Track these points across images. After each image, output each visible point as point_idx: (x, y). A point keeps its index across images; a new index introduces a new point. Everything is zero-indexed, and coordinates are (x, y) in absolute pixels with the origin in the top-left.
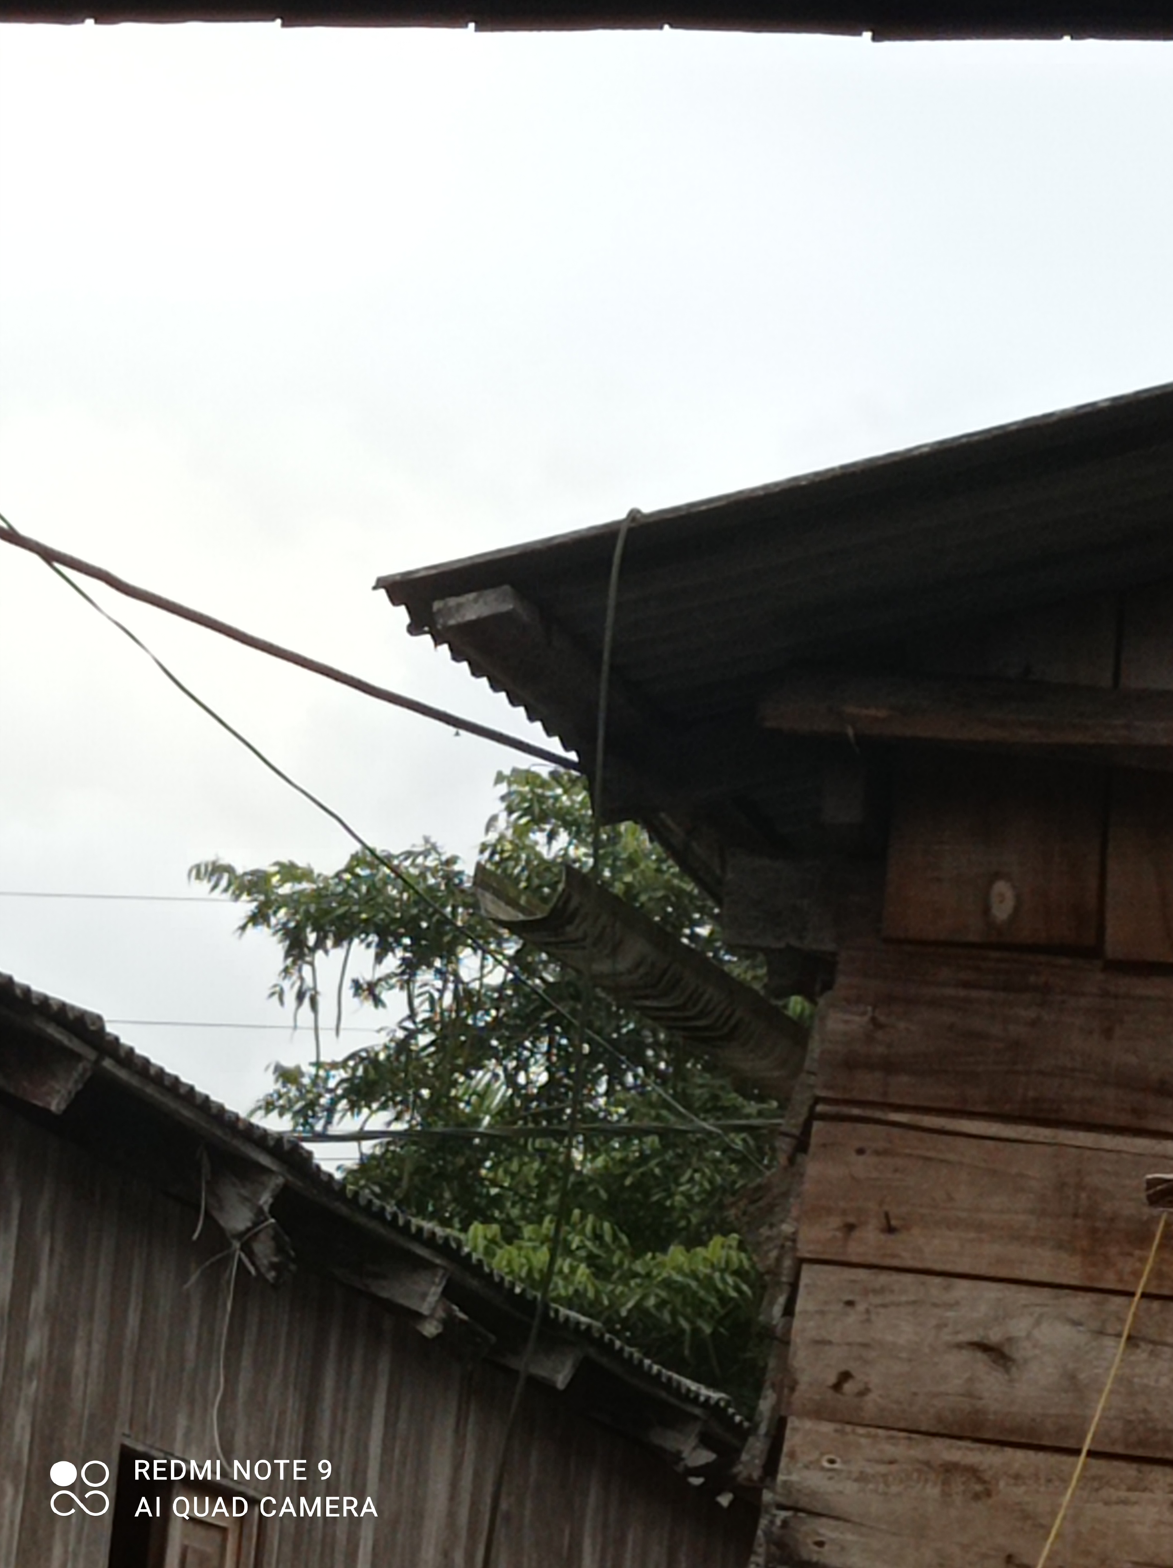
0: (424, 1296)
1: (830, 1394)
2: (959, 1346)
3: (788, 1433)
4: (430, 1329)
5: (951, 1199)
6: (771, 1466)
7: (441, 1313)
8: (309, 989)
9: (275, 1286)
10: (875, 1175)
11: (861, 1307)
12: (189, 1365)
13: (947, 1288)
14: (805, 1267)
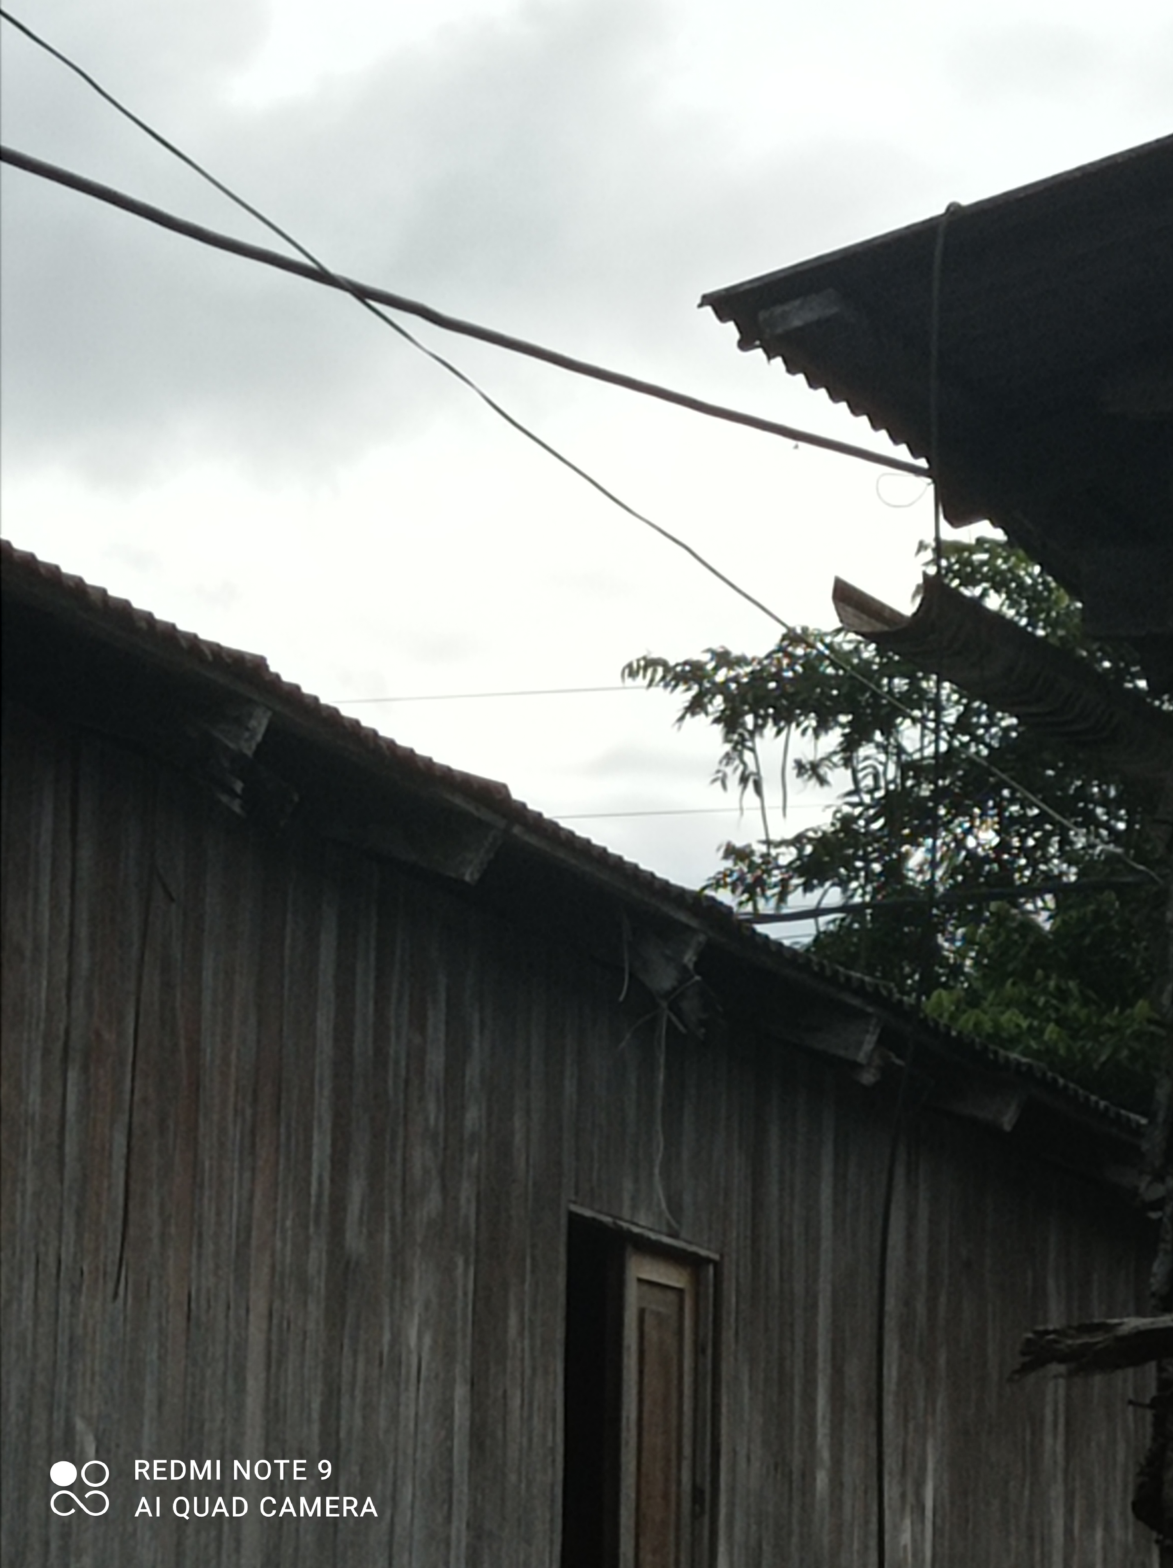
0: (860, 1046)
4: (868, 1078)
7: (877, 1061)
8: (751, 774)
9: (705, 1043)
12: (630, 1128)
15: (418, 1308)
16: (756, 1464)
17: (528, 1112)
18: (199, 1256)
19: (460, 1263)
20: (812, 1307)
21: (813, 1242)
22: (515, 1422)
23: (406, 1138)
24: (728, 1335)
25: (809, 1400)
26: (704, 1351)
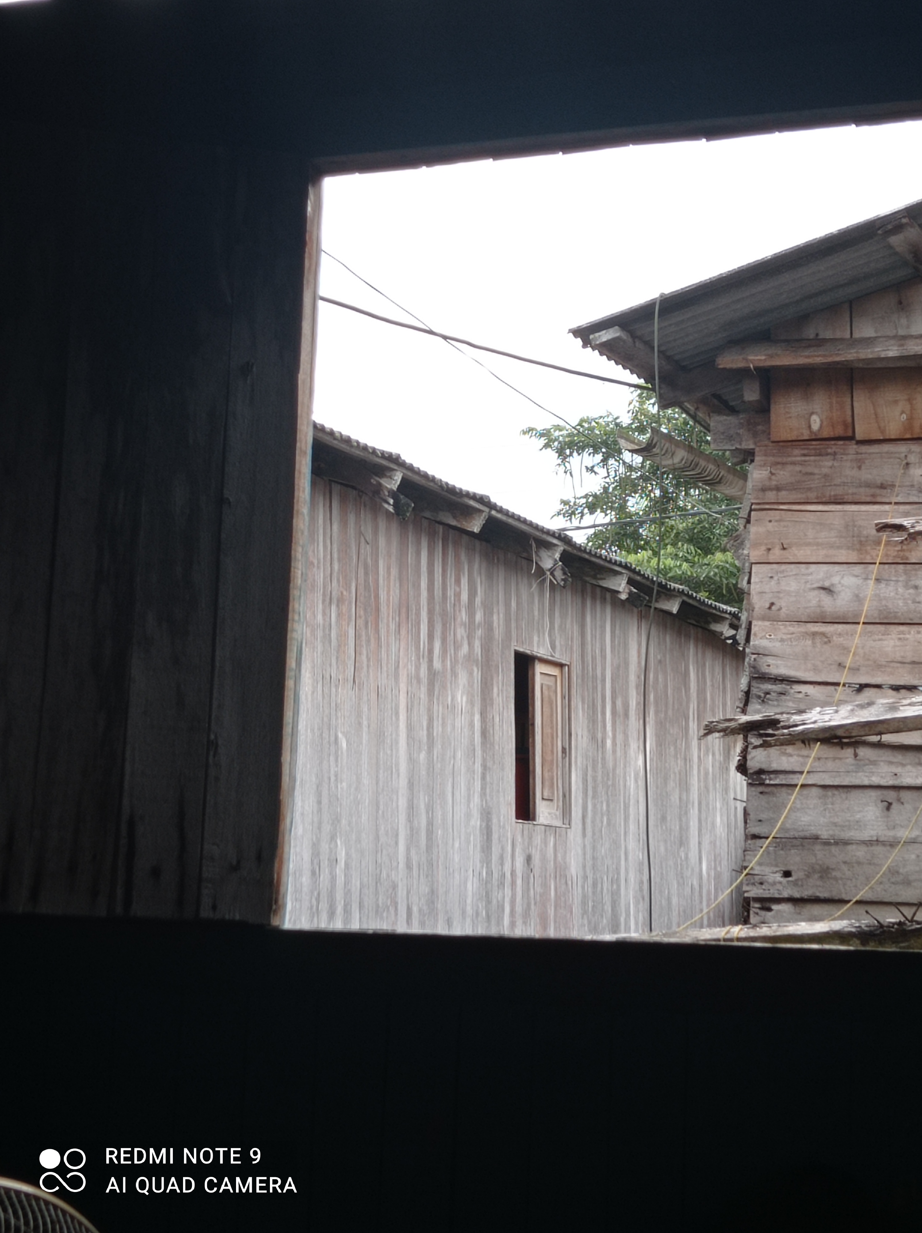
0: (620, 585)
1: (768, 611)
2: (814, 589)
3: (753, 627)
4: (624, 597)
5: (806, 535)
6: (748, 640)
7: (627, 590)
8: (569, 470)
9: (564, 587)
10: (776, 529)
11: (776, 578)
12: (536, 618)
13: (807, 568)
14: (753, 565)
15: (461, 687)
16: (585, 738)
17: (499, 614)
18: (381, 672)
19: (475, 669)
20: (604, 680)
21: (604, 657)
22: (497, 727)
23: (455, 625)
24: (574, 691)
25: (604, 713)
26: (565, 698)
